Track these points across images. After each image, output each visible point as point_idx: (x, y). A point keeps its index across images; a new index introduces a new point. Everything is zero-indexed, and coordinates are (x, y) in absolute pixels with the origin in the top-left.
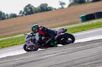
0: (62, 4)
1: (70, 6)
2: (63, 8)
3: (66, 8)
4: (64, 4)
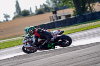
0: (7, 16)
1: (14, 18)
2: (7, 20)
3: (10, 21)
4: (8, 16)
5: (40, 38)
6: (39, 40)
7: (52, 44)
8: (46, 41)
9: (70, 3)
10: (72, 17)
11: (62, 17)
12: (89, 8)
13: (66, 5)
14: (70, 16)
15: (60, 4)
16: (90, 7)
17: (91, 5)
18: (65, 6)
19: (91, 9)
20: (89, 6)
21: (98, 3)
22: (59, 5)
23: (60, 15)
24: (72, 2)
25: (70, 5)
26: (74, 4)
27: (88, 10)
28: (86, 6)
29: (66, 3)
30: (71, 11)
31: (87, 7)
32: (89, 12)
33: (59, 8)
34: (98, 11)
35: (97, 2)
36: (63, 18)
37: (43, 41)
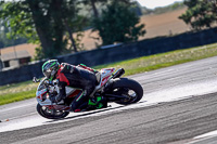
5: (71, 86)
6: (69, 90)
7: (99, 99)
8: (84, 93)
9: (29, 32)
10: (33, 62)
11: (11, 63)
12: (70, 41)
13: (21, 36)
14: (28, 59)
15: (8, 34)
16: (73, 40)
17: (74, 36)
18: (19, 39)
19: (74, 44)
20: (71, 38)
21: (90, 31)
22: (5, 36)
23: (6, 59)
24: (34, 30)
25: (29, 35)
26: (38, 33)
27: (69, 46)
28: (64, 37)
29: (21, 32)
30: (30, 49)
31: (66, 40)
32: (70, 51)
33: (6, 42)
34: (89, 49)
35: (87, 29)
36: (14, 65)
37: (78, 93)
